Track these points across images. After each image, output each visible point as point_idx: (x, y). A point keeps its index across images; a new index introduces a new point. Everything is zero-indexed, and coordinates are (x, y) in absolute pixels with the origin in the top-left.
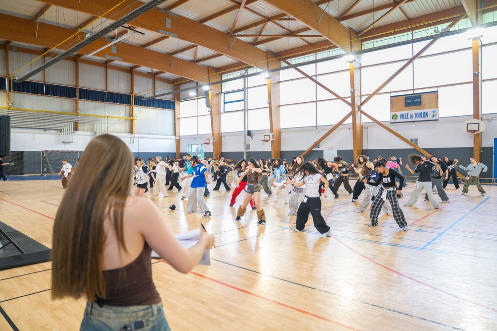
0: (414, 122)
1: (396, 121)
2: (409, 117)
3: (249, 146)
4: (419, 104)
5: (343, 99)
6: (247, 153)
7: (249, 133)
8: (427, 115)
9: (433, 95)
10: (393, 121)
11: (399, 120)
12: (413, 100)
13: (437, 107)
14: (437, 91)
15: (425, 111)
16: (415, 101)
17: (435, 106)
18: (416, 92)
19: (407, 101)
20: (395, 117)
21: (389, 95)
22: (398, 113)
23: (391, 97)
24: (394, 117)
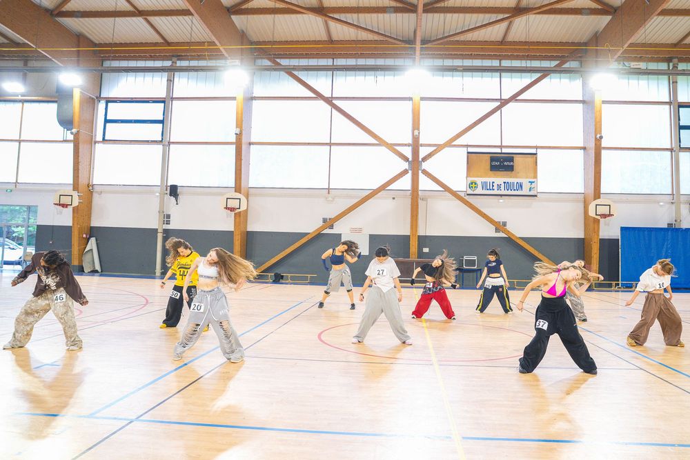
0: (501, 195)
1: (475, 193)
2: (495, 187)
3: (168, 216)
4: (511, 168)
5: (391, 147)
6: (166, 232)
7: (174, 191)
8: (521, 186)
9: (530, 159)
10: (470, 192)
11: (479, 191)
12: (502, 163)
13: (535, 177)
14: (536, 154)
15: (519, 180)
16: (505, 163)
17: (532, 175)
18: (504, 150)
19: (493, 163)
20: (474, 185)
21: (464, 151)
22: (479, 180)
23: (468, 153)
24: (472, 185)
